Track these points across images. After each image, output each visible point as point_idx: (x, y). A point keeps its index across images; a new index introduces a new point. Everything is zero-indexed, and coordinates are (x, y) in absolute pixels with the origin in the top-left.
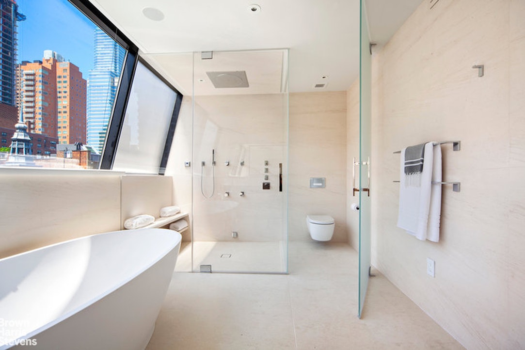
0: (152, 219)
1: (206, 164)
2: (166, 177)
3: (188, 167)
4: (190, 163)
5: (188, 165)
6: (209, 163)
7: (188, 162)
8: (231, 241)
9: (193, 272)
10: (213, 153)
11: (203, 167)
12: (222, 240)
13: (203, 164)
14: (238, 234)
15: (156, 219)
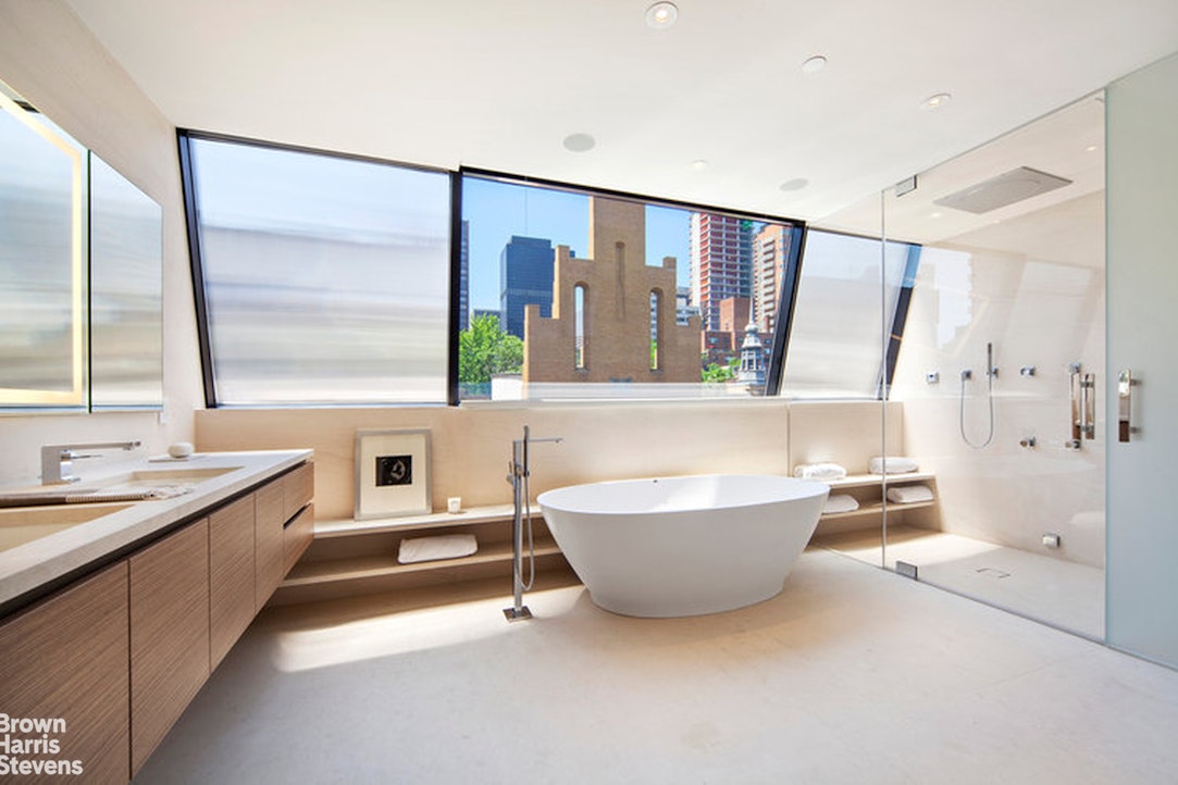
0: (841, 473)
1: (973, 375)
2: (892, 403)
3: (932, 383)
4: (937, 375)
5: (933, 379)
6: (981, 373)
7: (934, 373)
8: (1039, 553)
9: (884, 568)
10: (990, 351)
11: (966, 382)
12: (1017, 546)
13: (968, 375)
14: (1062, 539)
15: (848, 475)
